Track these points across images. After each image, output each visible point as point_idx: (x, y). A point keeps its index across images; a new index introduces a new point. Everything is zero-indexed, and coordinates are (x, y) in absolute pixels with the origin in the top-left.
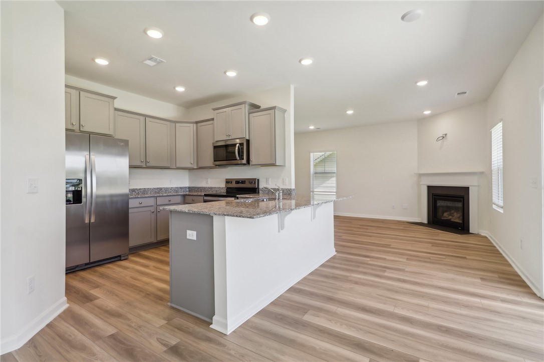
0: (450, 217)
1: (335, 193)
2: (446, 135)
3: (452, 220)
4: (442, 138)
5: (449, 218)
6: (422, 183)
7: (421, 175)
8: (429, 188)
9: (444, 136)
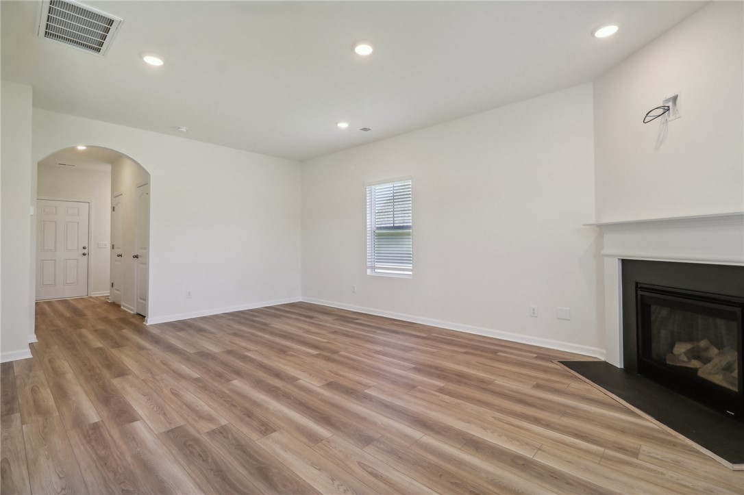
0: (695, 364)
1: (411, 273)
2: (675, 99)
3: (700, 374)
4: (661, 111)
5: (689, 365)
6: (604, 252)
7: (604, 228)
8: (628, 266)
9: (670, 104)
